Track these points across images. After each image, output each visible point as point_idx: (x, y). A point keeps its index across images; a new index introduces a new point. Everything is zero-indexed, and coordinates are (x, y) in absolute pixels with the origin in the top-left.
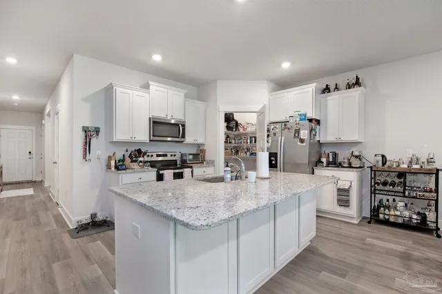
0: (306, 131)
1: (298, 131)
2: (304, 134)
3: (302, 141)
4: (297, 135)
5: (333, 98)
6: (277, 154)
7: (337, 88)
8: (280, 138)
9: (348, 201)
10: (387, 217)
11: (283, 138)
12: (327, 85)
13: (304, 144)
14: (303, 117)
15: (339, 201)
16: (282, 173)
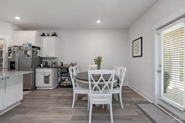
0: (30, 52)
1: (26, 51)
2: (29, 53)
3: (28, 56)
4: (26, 53)
5: (46, 39)
6: (15, 62)
7: (48, 35)
8: (17, 54)
9: (48, 81)
10: (63, 85)
11: (19, 54)
12: (44, 33)
13: (29, 58)
14: (30, 45)
15: (45, 81)
16: (18, 71)
